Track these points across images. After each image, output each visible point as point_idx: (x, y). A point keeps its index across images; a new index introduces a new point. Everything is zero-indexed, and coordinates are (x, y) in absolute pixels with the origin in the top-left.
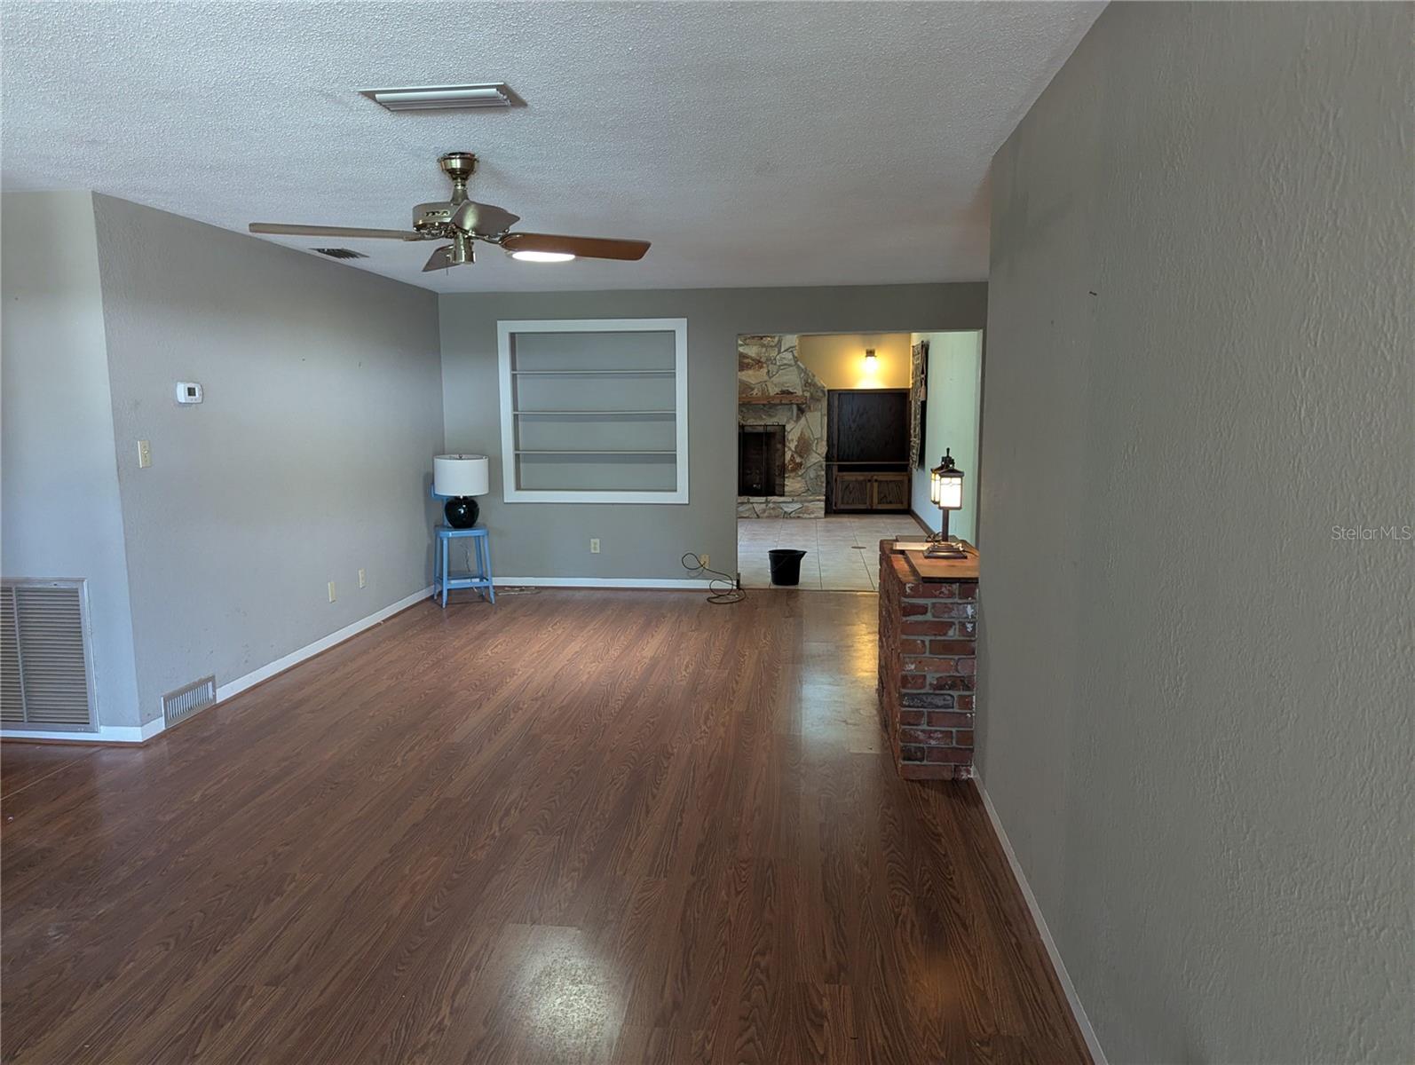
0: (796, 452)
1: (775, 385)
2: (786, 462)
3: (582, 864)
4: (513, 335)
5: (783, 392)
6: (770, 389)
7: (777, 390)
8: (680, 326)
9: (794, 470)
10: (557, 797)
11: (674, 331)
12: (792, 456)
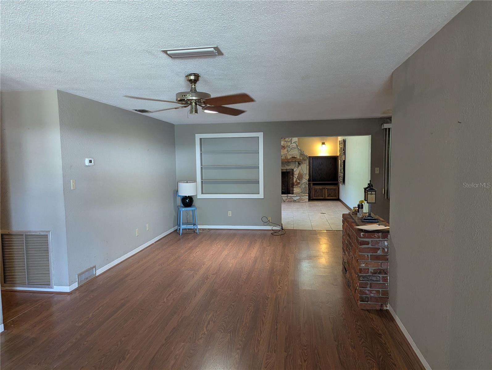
0: (297, 178)
1: (290, 155)
2: (294, 182)
3: (240, 347)
4: (201, 139)
5: (293, 157)
6: (288, 157)
7: (291, 157)
8: (260, 135)
9: (297, 185)
10: (227, 316)
11: (258, 137)
12: (296, 180)
